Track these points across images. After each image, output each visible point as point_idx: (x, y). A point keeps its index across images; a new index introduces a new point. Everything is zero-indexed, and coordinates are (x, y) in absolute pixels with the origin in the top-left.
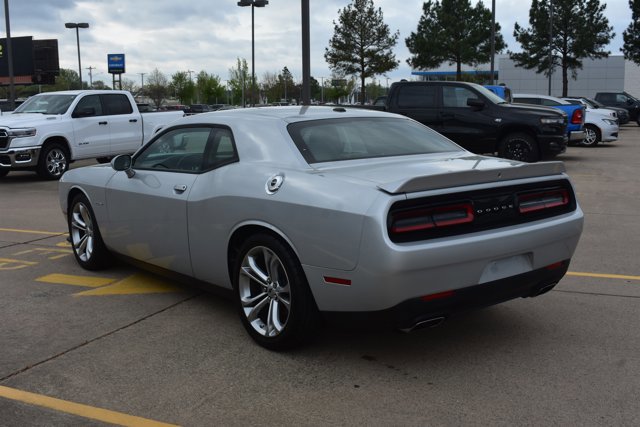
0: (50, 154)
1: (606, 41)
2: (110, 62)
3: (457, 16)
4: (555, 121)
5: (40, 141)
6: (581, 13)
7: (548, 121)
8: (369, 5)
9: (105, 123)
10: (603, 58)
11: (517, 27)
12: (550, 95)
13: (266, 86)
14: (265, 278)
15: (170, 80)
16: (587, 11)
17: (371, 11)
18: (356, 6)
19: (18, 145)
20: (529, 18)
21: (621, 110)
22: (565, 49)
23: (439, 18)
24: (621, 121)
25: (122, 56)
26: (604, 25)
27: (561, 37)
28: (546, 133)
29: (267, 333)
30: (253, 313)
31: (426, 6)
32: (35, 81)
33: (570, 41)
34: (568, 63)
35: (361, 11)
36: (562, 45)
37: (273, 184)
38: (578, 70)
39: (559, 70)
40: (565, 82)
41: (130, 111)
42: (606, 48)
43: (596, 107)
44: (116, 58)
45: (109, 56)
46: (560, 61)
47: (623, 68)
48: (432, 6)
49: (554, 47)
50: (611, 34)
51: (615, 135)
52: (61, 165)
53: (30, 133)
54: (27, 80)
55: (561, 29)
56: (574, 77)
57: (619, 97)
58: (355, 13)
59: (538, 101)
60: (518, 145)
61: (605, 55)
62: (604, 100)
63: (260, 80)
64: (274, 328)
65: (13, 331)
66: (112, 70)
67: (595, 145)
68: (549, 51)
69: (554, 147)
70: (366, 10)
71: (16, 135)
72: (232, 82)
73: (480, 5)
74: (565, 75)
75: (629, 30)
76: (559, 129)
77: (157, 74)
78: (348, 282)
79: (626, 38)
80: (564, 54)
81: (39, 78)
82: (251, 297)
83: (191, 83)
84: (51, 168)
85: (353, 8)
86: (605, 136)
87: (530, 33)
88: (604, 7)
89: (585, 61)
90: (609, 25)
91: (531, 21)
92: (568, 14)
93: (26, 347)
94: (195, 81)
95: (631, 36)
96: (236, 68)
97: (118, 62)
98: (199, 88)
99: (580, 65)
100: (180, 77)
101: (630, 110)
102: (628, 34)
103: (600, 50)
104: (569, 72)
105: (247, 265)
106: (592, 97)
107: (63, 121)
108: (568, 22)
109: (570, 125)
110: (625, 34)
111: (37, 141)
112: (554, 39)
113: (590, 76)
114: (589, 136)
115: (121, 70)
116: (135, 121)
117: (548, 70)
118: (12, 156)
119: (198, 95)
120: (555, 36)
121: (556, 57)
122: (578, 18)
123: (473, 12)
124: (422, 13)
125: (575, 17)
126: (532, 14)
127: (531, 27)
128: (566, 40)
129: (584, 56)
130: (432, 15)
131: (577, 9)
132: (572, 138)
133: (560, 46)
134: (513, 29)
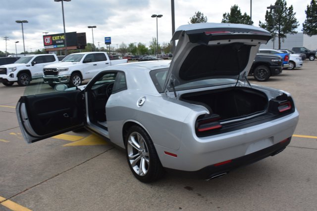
0: (74, 78)
1: (296, 27)
2: (106, 40)
3: (237, 18)
4: (277, 60)
5: (70, 73)
6: (286, 16)
7: (275, 61)
8: (202, 16)
9: (96, 65)
10: (295, 34)
11: (260, 22)
12: (274, 49)
13: (164, 47)
14: (139, 147)
15: (128, 46)
16: (288, 15)
17: (202, 18)
18: (197, 16)
19: (62, 74)
20: (265, 19)
21: (303, 54)
22: (279, 30)
23: (229, 19)
24: (303, 59)
25: (110, 38)
26: (295, 21)
27: (278, 26)
28: (273, 65)
29: (140, 174)
30: (134, 163)
31: (224, 15)
32: (78, 48)
33: (281, 27)
34: (281, 36)
35: (199, 18)
36: (278, 29)
37: (140, 102)
38: (285, 39)
39: (277, 39)
40: (280, 43)
41: (106, 60)
42: (296, 30)
43: (293, 53)
44: (108, 39)
45: (106, 38)
46: (277, 35)
47: (302, 37)
48: (226, 15)
49: (275, 30)
50: (298, 24)
51: (301, 65)
52: (79, 82)
53: (66, 70)
54: (75, 48)
55: (278, 22)
56: (283, 41)
57: (301, 49)
58: (196, 19)
59: (270, 52)
60: (262, 71)
61: (296, 33)
62: (296, 50)
63: (161, 45)
64: (142, 172)
65: (30, 166)
66: (106, 43)
67: (293, 69)
68: (273, 31)
69: (277, 71)
70: (201, 17)
71: (61, 70)
72: (151, 46)
73: (245, 14)
74: (279, 41)
75: (305, 23)
76: (279, 64)
77: (123, 44)
78: (175, 156)
79: (304, 26)
80: (279, 32)
81: (79, 47)
82: (133, 155)
83: (135, 47)
84: (75, 83)
85: (196, 17)
86: (297, 65)
87: (265, 25)
88: (295, 14)
89: (288, 35)
90: (297, 21)
91: (266, 20)
92: (281, 17)
93: (32, 176)
94: (137, 46)
95: (306, 25)
96: (152, 41)
97: (109, 40)
98: (138, 49)
99: (285, 36)
100: (131, 45)
101: (306, 54)
102: (305, 24)
103: (294, 30)
104: (281, 39)
105: (131, 140)
106: (291, 49)
107: (79, 64)
108: (280, 20)
109: (284, 62)
110: (303, 24)
111: (69, 73)
112: (275, 27)
113: (289, 41)
114: (291, 65)
115: (109, 43)
116: (108, 63)
117: (273, 39)
118: (60, 79)
119: (138, 51)
120: (275, 25)
121: (276, 33)
122: (285, 18)
123: (243, 17)
124: (223, 18)
125: (284, 18)
126: (266, 17)
127: (266, 22)
128: (280, 27)
129: (287, 33)
130: (227, 19)
131: (284, 15)
132: (284, 67)
133: (277, 29)
134: (259, 23)
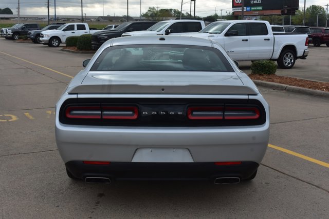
9: (247, 40)
32: (283, 13)
116: (269, 40)
